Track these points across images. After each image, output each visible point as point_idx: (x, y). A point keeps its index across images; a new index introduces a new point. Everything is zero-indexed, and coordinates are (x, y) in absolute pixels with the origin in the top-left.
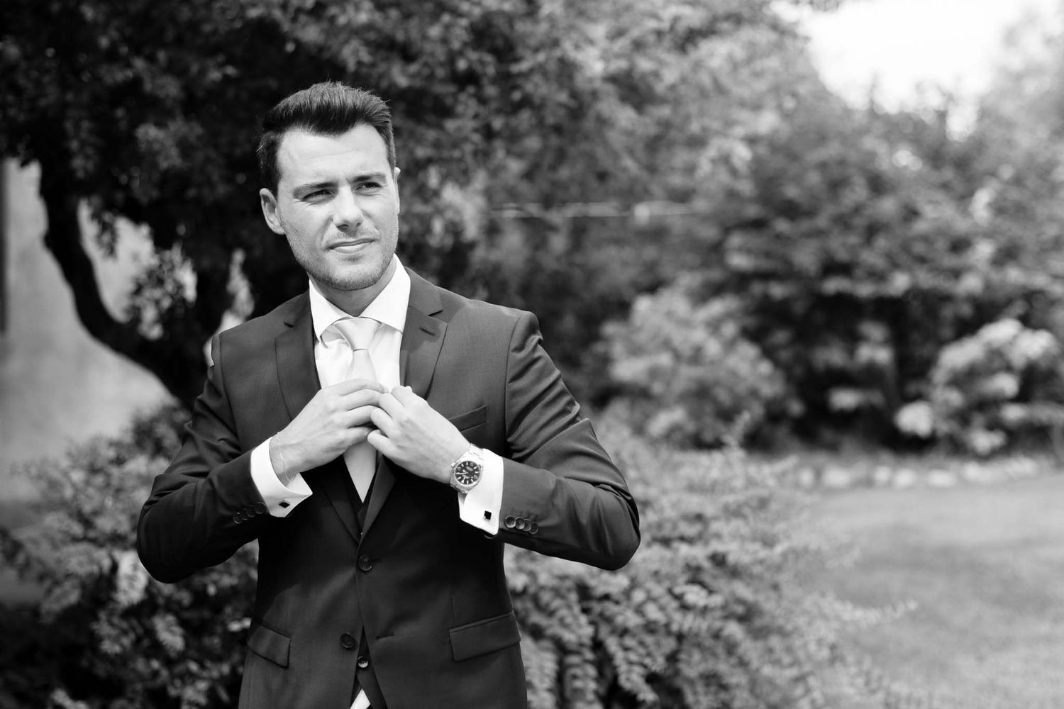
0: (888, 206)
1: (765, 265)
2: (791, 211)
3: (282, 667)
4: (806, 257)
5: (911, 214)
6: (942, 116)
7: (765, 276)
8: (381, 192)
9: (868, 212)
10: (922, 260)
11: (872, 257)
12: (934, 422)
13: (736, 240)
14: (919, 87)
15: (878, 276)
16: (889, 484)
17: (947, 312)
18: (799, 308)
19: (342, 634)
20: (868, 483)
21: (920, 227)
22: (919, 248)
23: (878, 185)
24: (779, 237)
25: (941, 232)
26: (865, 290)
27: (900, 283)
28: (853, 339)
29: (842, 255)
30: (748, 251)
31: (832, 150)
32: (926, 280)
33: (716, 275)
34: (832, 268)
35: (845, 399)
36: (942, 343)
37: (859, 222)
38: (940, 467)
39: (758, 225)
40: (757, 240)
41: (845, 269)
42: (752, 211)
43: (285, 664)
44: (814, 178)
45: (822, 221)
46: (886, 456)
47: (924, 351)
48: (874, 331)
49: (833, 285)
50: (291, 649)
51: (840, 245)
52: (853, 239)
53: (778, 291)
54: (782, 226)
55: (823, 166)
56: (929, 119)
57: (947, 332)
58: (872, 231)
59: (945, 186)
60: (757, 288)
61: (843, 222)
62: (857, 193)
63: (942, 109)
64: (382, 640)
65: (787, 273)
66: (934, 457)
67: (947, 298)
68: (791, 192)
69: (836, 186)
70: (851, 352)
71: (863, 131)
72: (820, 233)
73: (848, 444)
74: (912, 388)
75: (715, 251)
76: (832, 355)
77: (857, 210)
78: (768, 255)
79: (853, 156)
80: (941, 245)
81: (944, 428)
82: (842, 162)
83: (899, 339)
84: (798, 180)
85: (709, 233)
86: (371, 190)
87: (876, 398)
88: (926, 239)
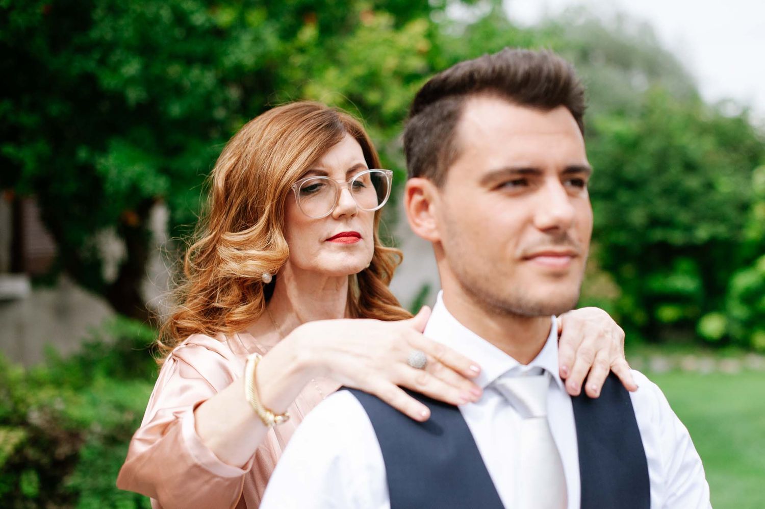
2: (633, 185)
4: (637, 216)
5: (710, 186)
11: (684, 217)
12: (728, 326)
15: (687, 228)
20: (678, 371)
21: (717, 196)
23: (690, 167)
24: (621, 205)
25: (730, 200)
26: (677, 237)
27: (703, 233)
32: (721, 230)
34: (655, 222)
35: (668, 313)
36: (734, 269)
41: (667, 224)
45: (651, 191)
47: (721, 276)
49: (658, 235)
51: (662, 207)
54: (624, 196)
58: (686, 199)
69: (661, 168)
81: (737, 331)
87: (689, 312)
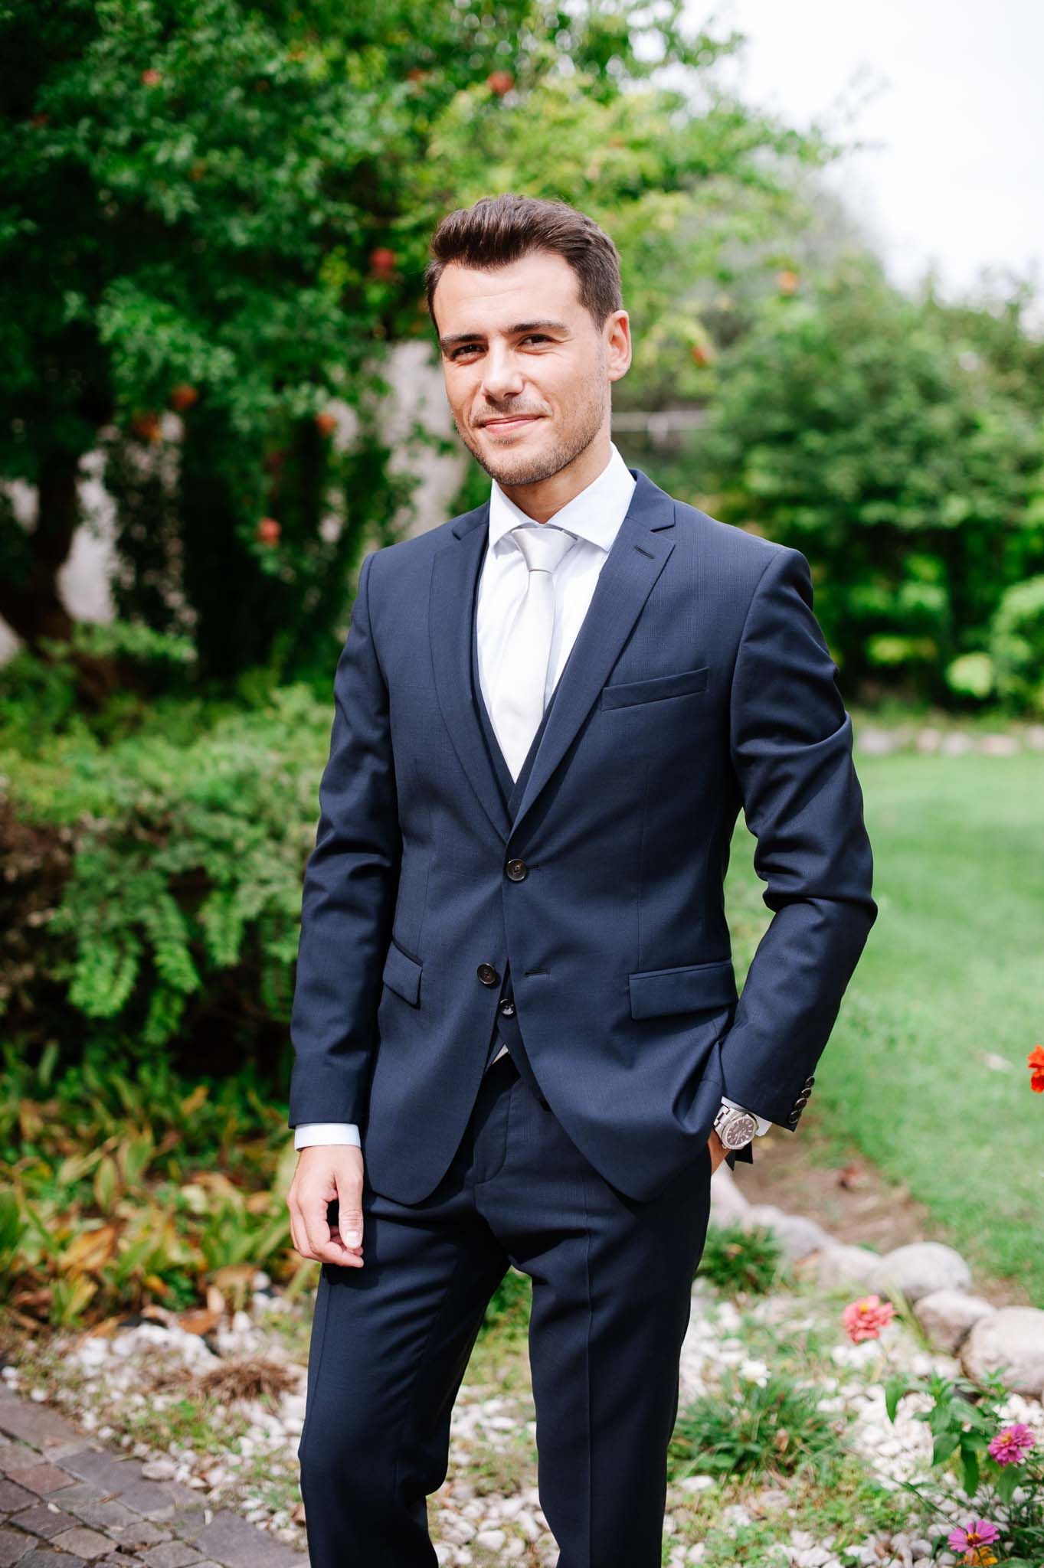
0: (941, 419)
1: (791, 486)
2: (825, 422)
3: (410, 1004)
4: (841, 478)
5: (968, 428)
6: (1014, 310)
7: (795, 501)
8: (558, 349)
9: (919, 425)
10: (982, 483)
11: (921, 480)
12: (995, 678)
13: (760, 457)
14: (985, 274)
15: (930, 502)
16: (937, 753)
17: (1013, 546)
18: (834, 539)
19: (481, 964)
20: (911, 750)
21: (981, 443)
22: (980, 468)
23: (932, 392)
24: (810, 454)
25: (1007, 449)
26: (911, 518)
27: (955, 510)
28: (899, 576)
29: (886, 476)
30: (773, 470)
31: (873, 350)
32: (986, 506)
33: (735, 499)
34: (872, 490)
35: (888, 649)
36: (1006, 582)
37: (908, 436)
38: (1000, 731)
39: (785, 439)
40: (784, 458)
41: (890, 493)
42: (778, 421)
43: (414, 1001)
44: (853, 384)
45: (862, 434)
46: (938, 719)
47: (986, 592)
48: (925, 567)
49: (874, 512)
50: (422, 982)
51: (886, 464)
52: (900, 457)
53: (808, 519)
54: (814, 440)
55: (866, 368)
56: (997, 313)
57: (1013, 569)
58: (924, 448)
59: (1014, 395)
60: (783, 516)
61: (888, 436)
62: (904, 402)
63: (1015, 302)
64: (533, 978)
65: (819, 497)
66: (992, 720)
67: (1013, 529)
68: (825, 398)
69: (880, 392)
70: (895, 593)
71: (915, 326)
72: (859, 450)
73: (892, 704)
74: (970, 636)
75: (734, 469)
76: (873, 597)
77: (906, 421)
78: (796, 475)
79: (902, 358)
80: (1006, 464)
81: (1008, 685)
82: (887, 364)
83: (954, 579)
84: (835, 385)
85: (727, 447)
86: (538, 346)
87: (926, 648)
88: (988, 457)
